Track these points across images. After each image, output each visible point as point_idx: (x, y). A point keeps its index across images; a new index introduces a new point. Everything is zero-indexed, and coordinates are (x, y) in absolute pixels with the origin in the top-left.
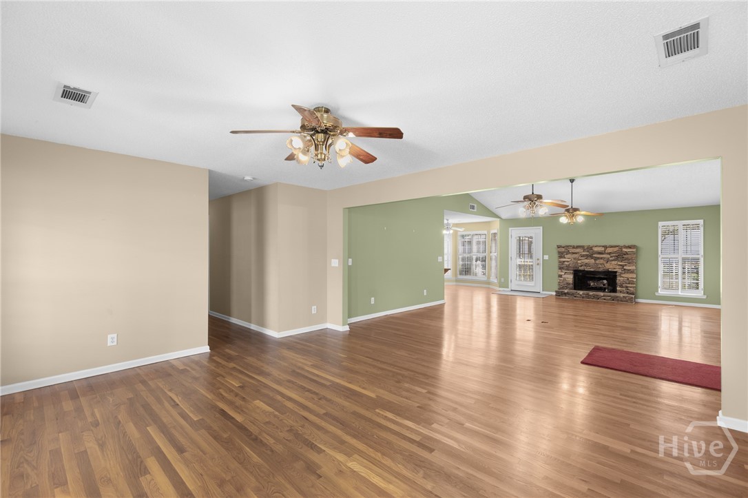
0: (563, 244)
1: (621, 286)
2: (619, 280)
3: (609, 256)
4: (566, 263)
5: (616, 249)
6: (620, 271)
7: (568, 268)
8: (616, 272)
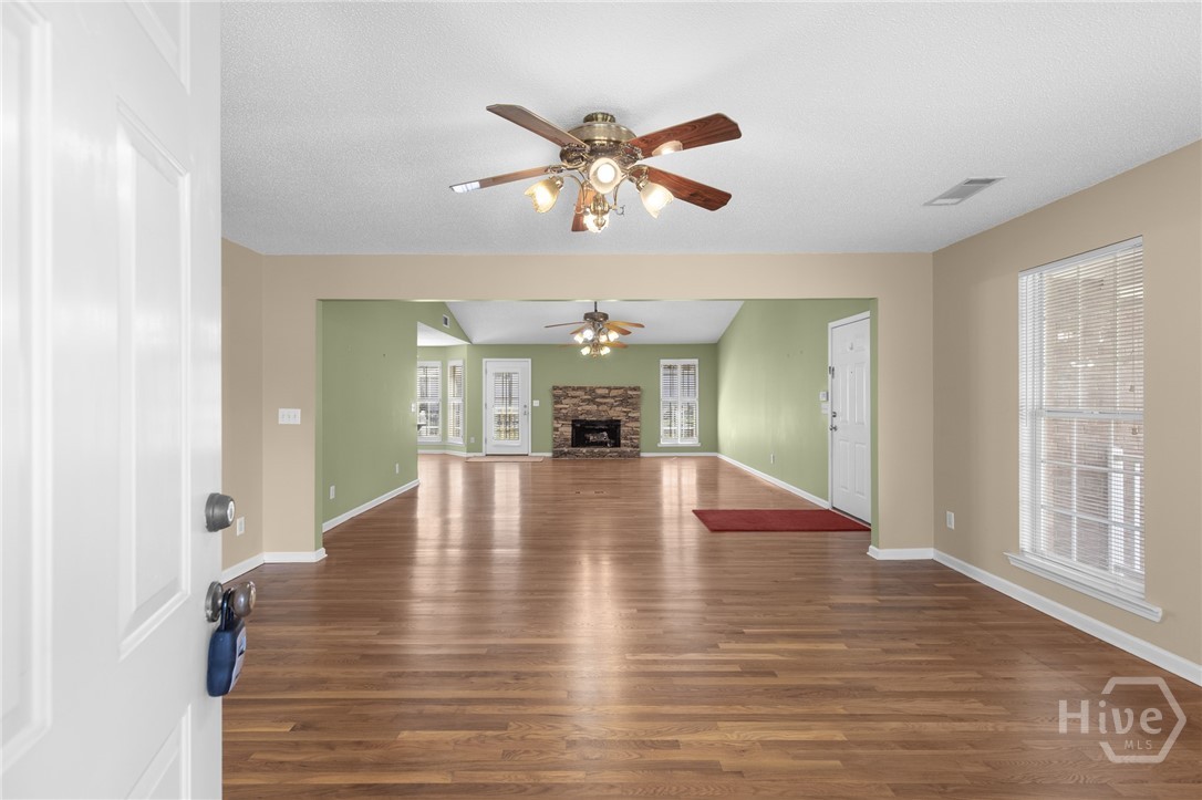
0: (561, 385)
1: (626, 439)
2: (624, 430)
3: (613, 400)
4: (563, 411)
5: (620, 392)
6: (624, 419)
7: (565, 417)
8: (619, 421)
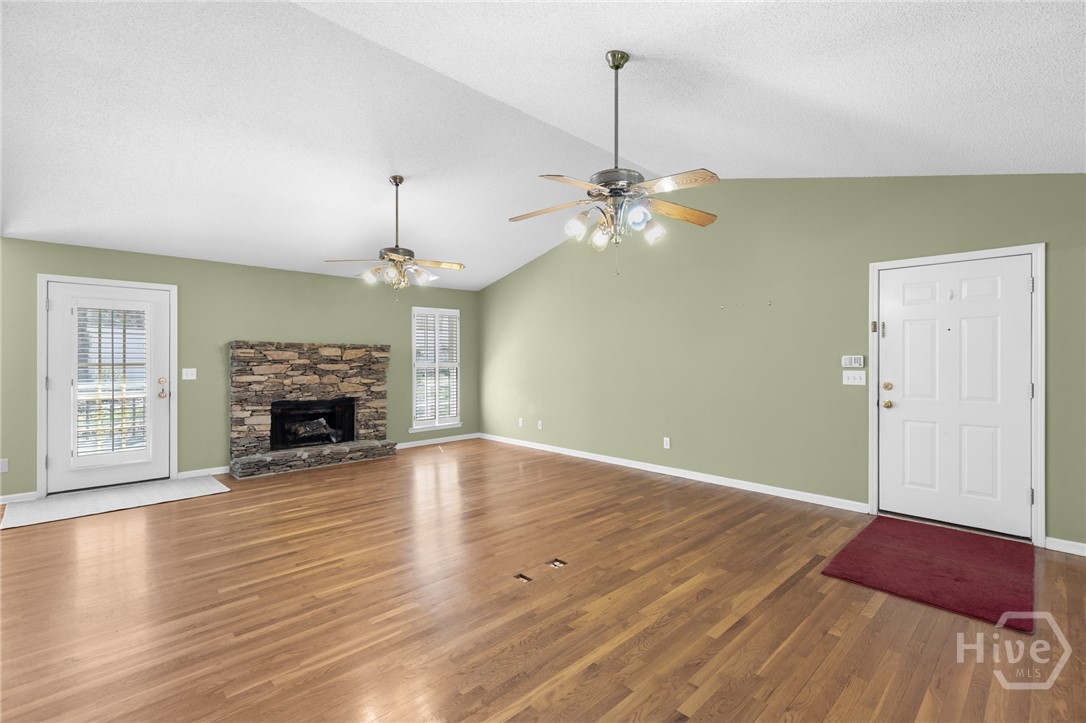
0: (253, 339)
1: (367, 426)
2: (361, 413)
3: (346, 367)
4: (254, 387)
6: (364, 395)
7: (259, 398)
